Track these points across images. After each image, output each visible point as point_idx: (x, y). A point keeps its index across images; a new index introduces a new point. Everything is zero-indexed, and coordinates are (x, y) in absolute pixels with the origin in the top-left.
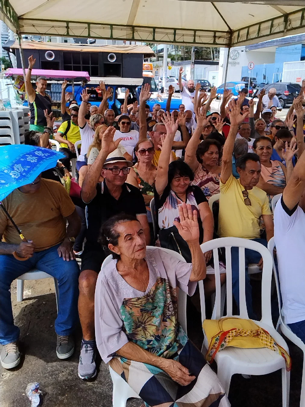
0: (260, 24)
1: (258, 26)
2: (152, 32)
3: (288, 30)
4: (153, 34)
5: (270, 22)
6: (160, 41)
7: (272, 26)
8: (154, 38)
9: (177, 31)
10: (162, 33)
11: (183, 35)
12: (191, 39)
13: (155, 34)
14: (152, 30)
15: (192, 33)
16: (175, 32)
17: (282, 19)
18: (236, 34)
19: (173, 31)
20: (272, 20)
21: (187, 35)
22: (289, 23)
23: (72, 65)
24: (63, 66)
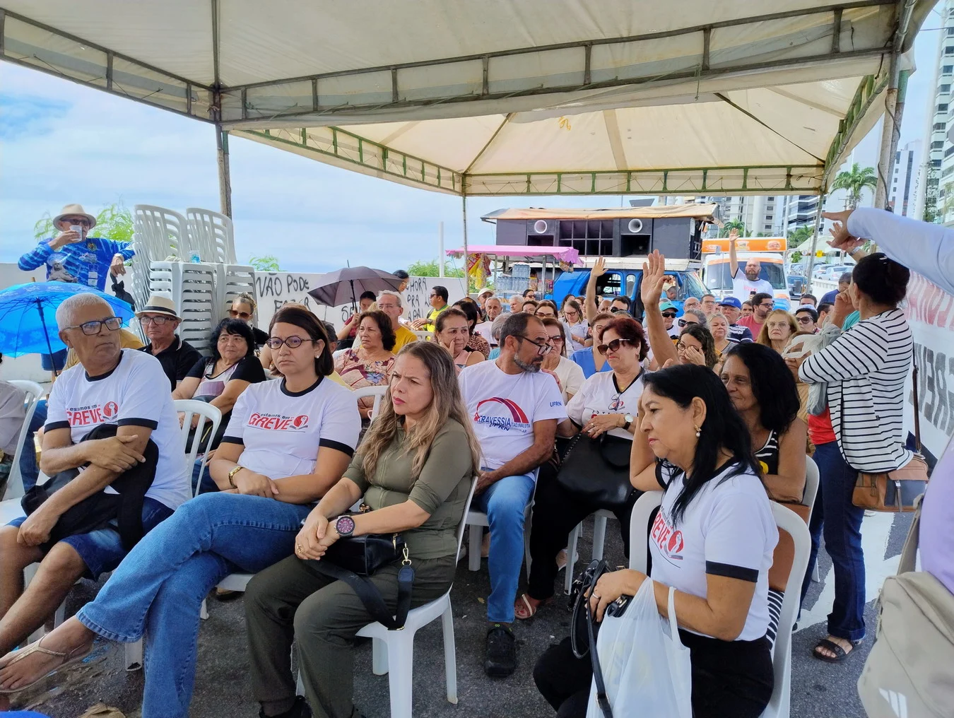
2: (663, 177)
4: (663, 181)
6: (675, 192)
8: (665, 188)
9: (709, 173)
10: (681, 177)
11: (722, 178)
12: (739, 185)
13: (667, 181)
14: (662, 174)
15: (741, 172)
16: (705, 174)
19: (701, 173)
21: (729, 177)
23: (572, 239)
24: (558, 241)
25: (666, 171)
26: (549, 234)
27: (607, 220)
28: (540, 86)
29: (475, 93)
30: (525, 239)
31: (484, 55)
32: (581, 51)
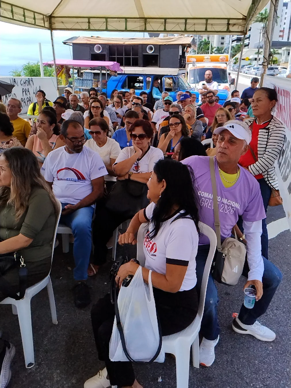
2: (164, 23)
6: (171, 31)
8: (165, 28)
9: (188, 21)
10: (173, 23)
11: (194, 24)
12: (202, 28)
13: (166, 25)
15: (204, 21)
19: (184, 21)
21: (198, 24)
23: (116, 56)
24: (108, 57)
25: (165, 19)
26: (103, 53)
27: (134, 46)
30: (89, 56)
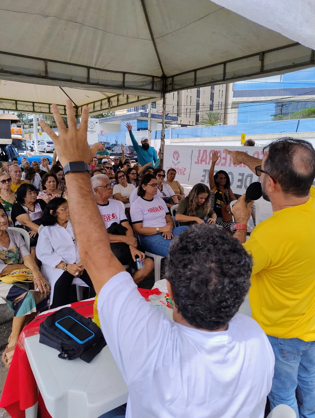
0: (94, 102)
1: (93, 104)
3: (111, 108)
4: (15, 105)
5: (100, 102)
7: (101, 104)
8: (17, 108)
9: (35, 104)
10: (23, 105)
11: (40, 107)
12: (47, 111)
13: (17, 105)
14: (14, 102)
15: (48, 106)
16: (33, 104)
17: (107, 100)
18: (80, 109)
19: (32, 104)
20: (101, 100)
21: (43, 107)
22: (111, 103)
25: (16, 101)
28: (70, 79)
29: (42, 75)
31: (46, 59)
32: (86, 69)
